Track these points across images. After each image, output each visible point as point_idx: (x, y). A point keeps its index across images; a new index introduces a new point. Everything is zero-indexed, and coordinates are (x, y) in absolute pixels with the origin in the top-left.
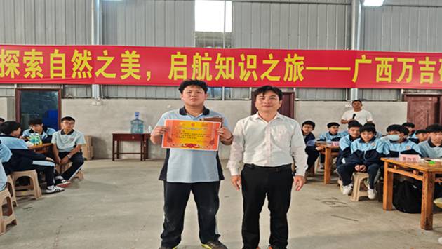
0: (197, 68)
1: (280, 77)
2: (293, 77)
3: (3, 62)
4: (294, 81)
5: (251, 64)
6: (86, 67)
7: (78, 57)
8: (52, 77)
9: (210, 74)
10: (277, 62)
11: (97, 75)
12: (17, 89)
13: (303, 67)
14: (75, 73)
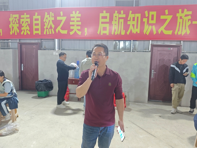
0: (115, 24)
1: (172, 31)
2: (182, 31)
3: (11, 23)
4: (183, 34)
5: (152, 19)
6: (51, 25)
7: (47, 18)
8: (34, 34)
9: (124, 29)
10: (171, 16)
11: (57, 32)
12: (18, 43)
13: (190, 21)
14: (45, 30)
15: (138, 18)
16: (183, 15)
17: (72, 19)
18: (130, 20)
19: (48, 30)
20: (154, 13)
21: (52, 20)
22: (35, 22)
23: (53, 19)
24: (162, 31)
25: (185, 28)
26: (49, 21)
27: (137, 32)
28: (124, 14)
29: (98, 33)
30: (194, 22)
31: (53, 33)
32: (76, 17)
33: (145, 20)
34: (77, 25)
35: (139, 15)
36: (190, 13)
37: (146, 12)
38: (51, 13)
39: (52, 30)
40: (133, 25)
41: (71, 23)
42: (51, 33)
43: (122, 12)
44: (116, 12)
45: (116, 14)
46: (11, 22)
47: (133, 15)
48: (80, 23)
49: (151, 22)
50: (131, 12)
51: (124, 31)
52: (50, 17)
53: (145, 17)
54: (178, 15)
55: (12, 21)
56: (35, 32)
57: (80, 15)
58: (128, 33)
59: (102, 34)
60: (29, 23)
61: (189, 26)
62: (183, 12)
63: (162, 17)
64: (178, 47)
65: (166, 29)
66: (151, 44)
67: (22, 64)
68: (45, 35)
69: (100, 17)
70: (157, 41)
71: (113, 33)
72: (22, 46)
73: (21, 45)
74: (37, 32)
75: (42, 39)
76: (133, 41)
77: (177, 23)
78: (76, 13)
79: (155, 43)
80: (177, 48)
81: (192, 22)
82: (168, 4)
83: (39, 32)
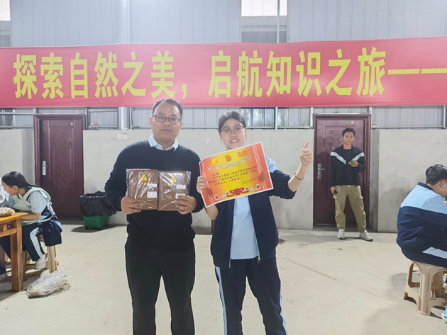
0: (243, 77)
1: (351, 88)
2: (369, 88)
3: (19, 74)
4: (371, 94)
5: (314, 67)
6: (111, 79)
7: (101, 65)
8: (73, 97)
9: (260, 86)
10: (348, 61)
11: (124, 92)
12: (34, 115)
13: (383, 69)
14: (98, 89)
15: (286, 64)
16: (370, 59)
17: (155, 67)
18: (271, 70)
19: (103, 88)
20: (317, 55)
21: (113, 69)
22: (74, 72)
23: (115, 66)
24: (332, 90)
25: (376, 83)
26: (107, 70)
27: (285, 92)
28: (258, 57)
29: (210, 93)
30: (391, 72)
31: (116, 94)
32: (163, 63)
33: (300, 68)
34: (167, 79)
35: (288, 60)
36: (383, 54)
37: (302, 54)
38: (110, 54)
39: (114, 88)
40: (278, 79)
41: (154, 75)
42: (110, 95)
43: (255, 53)
44: (244, 53)
45: (243, 58)
46: (18, 71)
47: (276, 60)
48: (172, 75)
49: (311, 72)
50: (272, 53)
51: (261, 89)
52: (107, 62)
53: (300, 64)
54: (360, 58)
55: (21, 70)
56: (74, 93)
57: (171, 59)
58: (269, 93)
59: (217, 96)
60: (61, 74)
61: (381, 79)
62: (369, 53)
63: (332, 63)
64: (365, 118)
65: (339, 85)
66: (313, 115)
67: (44, 162)
68: (96, 99)
69: (213, 64)
70: (324, 108)
71: (238, 94)
72: (44, 122)
73: (41, 119)
74: (79, 93)
75: (90, 108)
76: (279, 108)
77: (359, 74)
78: (163, 56)
79: (320, 112)
80: (363, 121)
81: (386, 71)
82: (342, 39)
83: (85, 93)
